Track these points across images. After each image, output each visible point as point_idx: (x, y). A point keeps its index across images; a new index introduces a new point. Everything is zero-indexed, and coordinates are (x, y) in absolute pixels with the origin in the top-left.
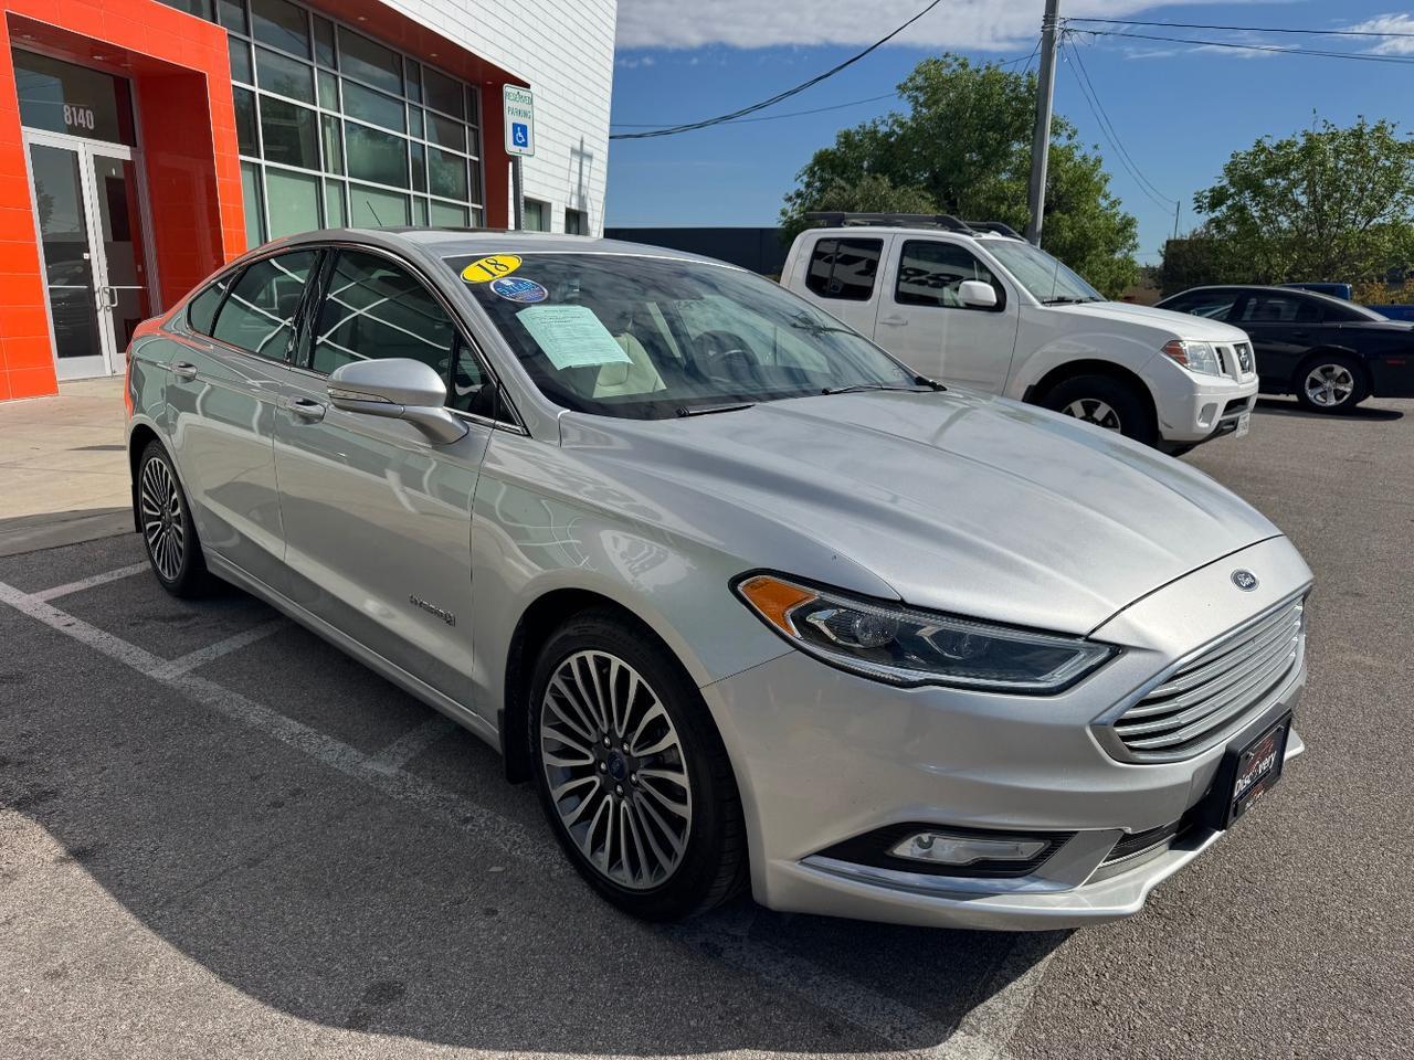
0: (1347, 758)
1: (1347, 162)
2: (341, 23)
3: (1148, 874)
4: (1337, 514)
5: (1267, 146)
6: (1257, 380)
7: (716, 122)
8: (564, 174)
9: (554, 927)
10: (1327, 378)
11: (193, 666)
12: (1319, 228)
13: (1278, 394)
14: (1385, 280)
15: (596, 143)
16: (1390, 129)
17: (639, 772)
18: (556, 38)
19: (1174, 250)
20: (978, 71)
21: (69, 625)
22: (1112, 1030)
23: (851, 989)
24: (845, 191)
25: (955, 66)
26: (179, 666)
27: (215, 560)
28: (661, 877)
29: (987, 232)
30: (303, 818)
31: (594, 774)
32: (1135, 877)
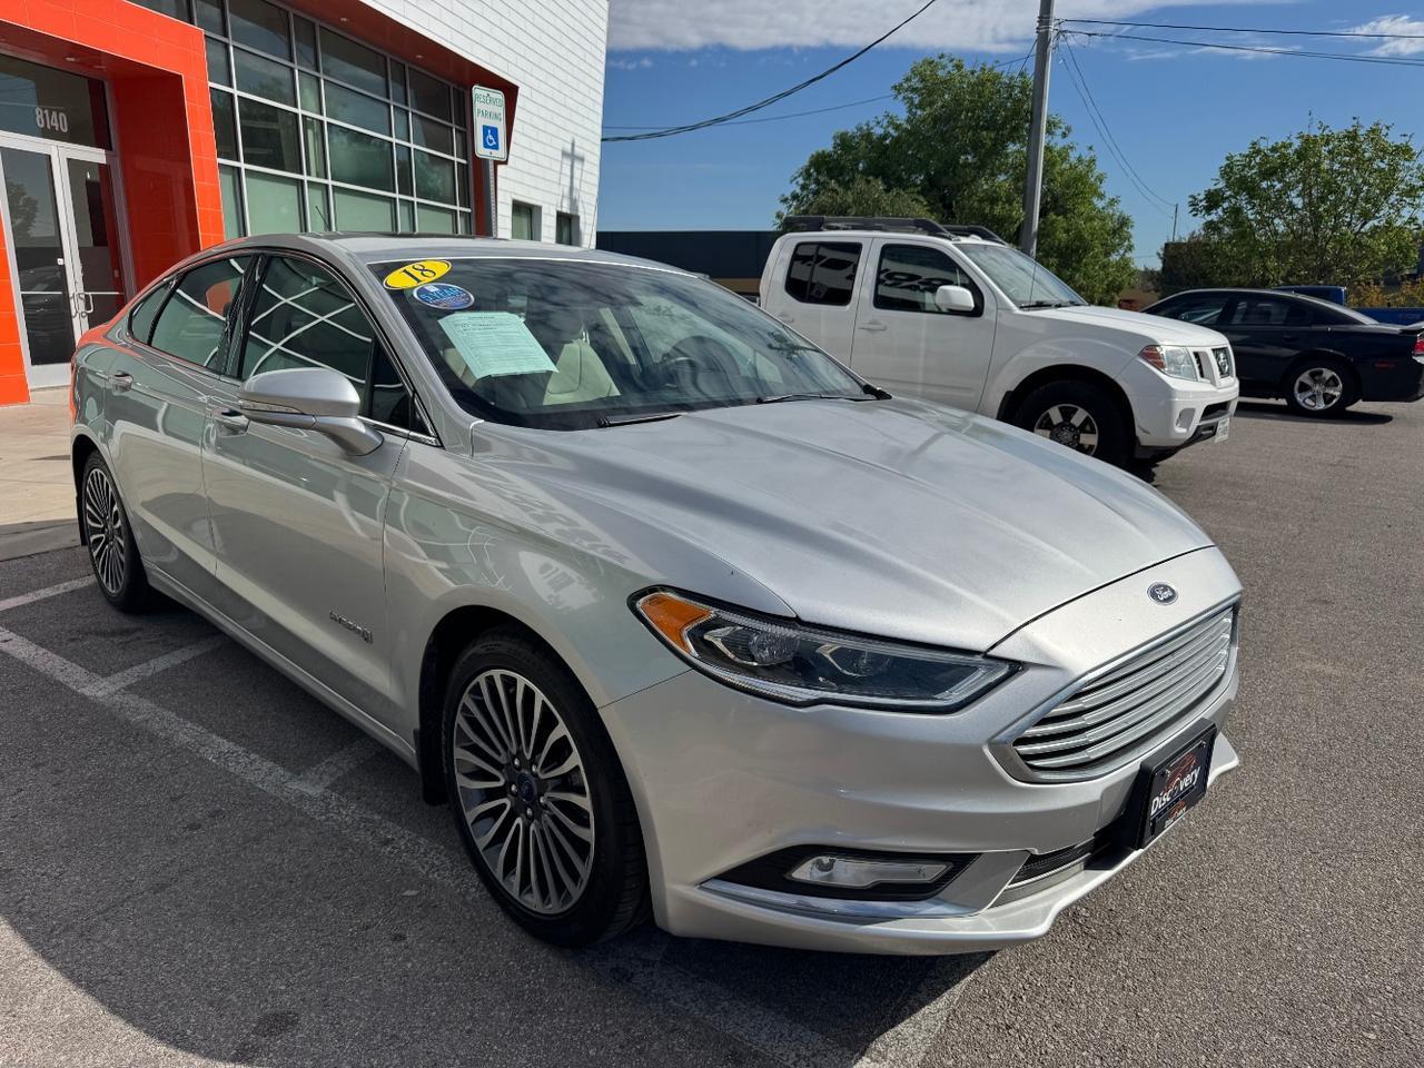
0: (1295, 770)
1: (1343, 164)
2: (323, 25)
3: (1058, 895)
4: (1313, 519)
5: (1262, 147)
6: (1237, 385)
7: (709, 124)
8: (555, 177)
9: (461, 953)
10: (1316, 382)
11: (128, 682)
12: (1315, 230)
13: (1268, 398)
14: (1382, 282)
15: (587, 146)
16: (1384, 131)
17: (547, 794)
18: (545, 39)
19: (1172, 252)
20: (973, 73)
21: (6, 641)
22: (1022, 1055)
23: (759, 1015)
24: (837, 194)
25: (950, 68)
26: (114, 683)
27: (154, 573)
28: (567, 903)
29: (967, 236)
30: (219, 840)
31: (505, 796)
32: (1043, 899)
